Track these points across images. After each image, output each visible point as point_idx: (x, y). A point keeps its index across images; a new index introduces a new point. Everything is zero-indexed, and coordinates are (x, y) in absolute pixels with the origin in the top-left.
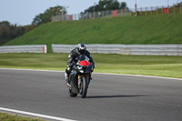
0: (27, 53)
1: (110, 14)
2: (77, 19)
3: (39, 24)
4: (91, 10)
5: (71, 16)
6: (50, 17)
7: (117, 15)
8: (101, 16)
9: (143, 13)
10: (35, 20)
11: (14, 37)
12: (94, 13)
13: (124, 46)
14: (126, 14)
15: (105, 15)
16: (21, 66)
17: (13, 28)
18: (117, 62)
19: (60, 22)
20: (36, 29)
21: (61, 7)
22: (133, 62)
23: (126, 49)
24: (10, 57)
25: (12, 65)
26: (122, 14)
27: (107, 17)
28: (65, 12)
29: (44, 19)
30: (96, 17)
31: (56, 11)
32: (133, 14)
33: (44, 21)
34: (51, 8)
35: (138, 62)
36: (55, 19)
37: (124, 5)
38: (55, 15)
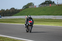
0: (21, 19)
1: (49, 5)
2: (38, 7)
3: (25, 9)
4: (42, 4)
5: (36, 6)
6: (29, 6)
7: (51, 6)
8: (46, 6)
9: (60, 5)
10: (23, 7)
11: (16, 13)
12: (43, 5)
13: (54, 16)
14: (54, 5)
15: (47, 6)
16: (19, 23)
17: (16, 10)
18: (51, 22)
19: (32, 8)
20: (24, 10)
21: (32, 3)
22: (57, 22)
23: (54, 17)
24: (15, 20)
25: (16, 22)
26: (53, 5)
27: (48, 6)
28: (33, 5)
29: (26, 7)
30: (44, 6)
31: (30, 4)
32: (57, 5)
33: (26, 8)
34: (29, 3)
35: (58, 22)
36: (30, 7)
37: (54, 2)
38: (30, 6)
